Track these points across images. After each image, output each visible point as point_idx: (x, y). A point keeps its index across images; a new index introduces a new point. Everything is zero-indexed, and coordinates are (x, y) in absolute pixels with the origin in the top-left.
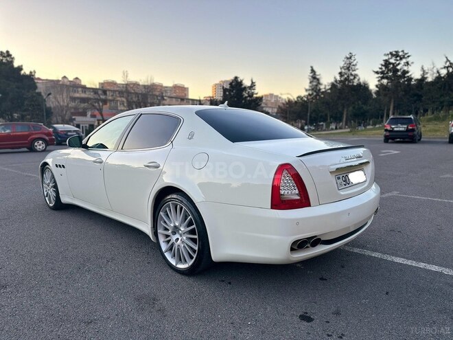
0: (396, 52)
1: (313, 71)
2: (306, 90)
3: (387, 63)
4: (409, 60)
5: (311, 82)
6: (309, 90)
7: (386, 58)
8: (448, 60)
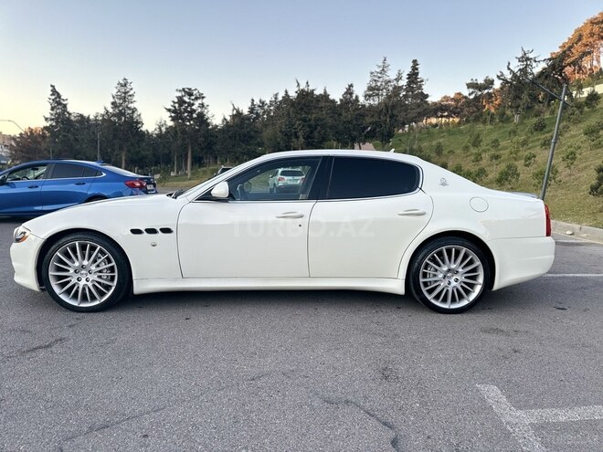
0: (190, 89)
1: (54, 92)
2: (46, 119)
3: (181, 101)
4: (205, 101)
5: (52, 109)
6: (52, 120)
7: (179, 94)
8: (234, 109)
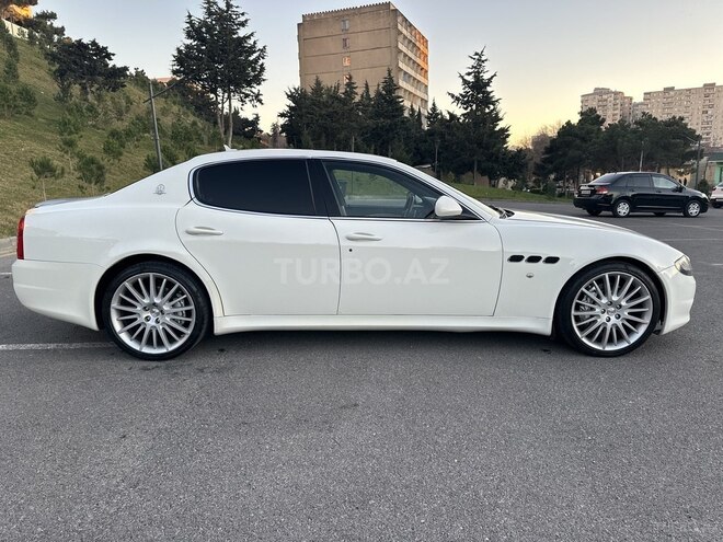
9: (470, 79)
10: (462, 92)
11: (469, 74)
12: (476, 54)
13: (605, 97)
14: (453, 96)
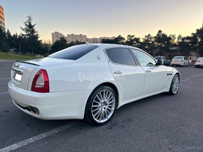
9: (27, 24)
10: (25, 27)
11: (27, 22)
12: (29, 17)
13: (58, 34)
14: (22, 28)
